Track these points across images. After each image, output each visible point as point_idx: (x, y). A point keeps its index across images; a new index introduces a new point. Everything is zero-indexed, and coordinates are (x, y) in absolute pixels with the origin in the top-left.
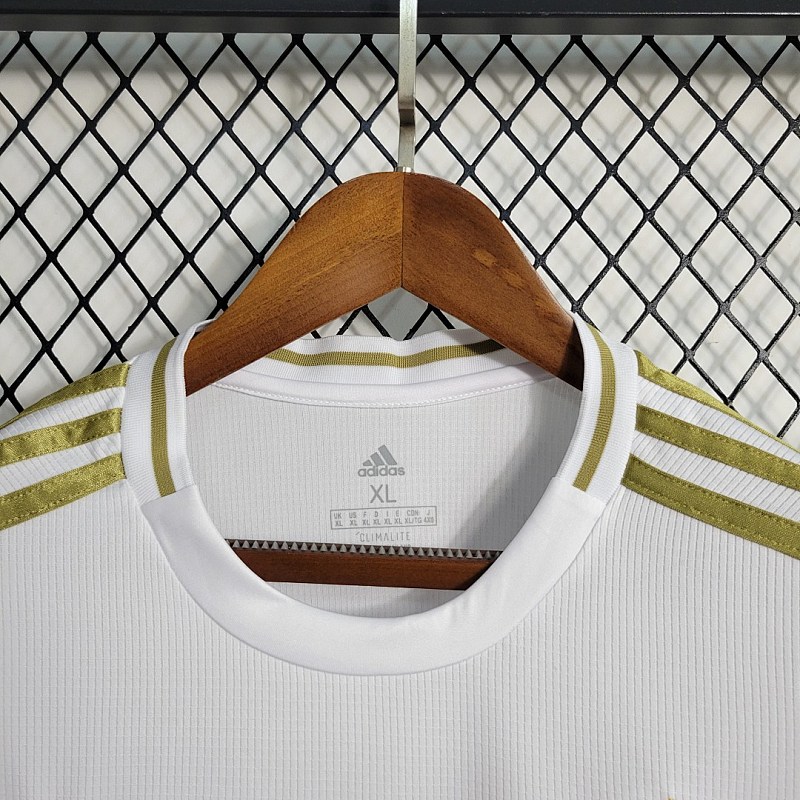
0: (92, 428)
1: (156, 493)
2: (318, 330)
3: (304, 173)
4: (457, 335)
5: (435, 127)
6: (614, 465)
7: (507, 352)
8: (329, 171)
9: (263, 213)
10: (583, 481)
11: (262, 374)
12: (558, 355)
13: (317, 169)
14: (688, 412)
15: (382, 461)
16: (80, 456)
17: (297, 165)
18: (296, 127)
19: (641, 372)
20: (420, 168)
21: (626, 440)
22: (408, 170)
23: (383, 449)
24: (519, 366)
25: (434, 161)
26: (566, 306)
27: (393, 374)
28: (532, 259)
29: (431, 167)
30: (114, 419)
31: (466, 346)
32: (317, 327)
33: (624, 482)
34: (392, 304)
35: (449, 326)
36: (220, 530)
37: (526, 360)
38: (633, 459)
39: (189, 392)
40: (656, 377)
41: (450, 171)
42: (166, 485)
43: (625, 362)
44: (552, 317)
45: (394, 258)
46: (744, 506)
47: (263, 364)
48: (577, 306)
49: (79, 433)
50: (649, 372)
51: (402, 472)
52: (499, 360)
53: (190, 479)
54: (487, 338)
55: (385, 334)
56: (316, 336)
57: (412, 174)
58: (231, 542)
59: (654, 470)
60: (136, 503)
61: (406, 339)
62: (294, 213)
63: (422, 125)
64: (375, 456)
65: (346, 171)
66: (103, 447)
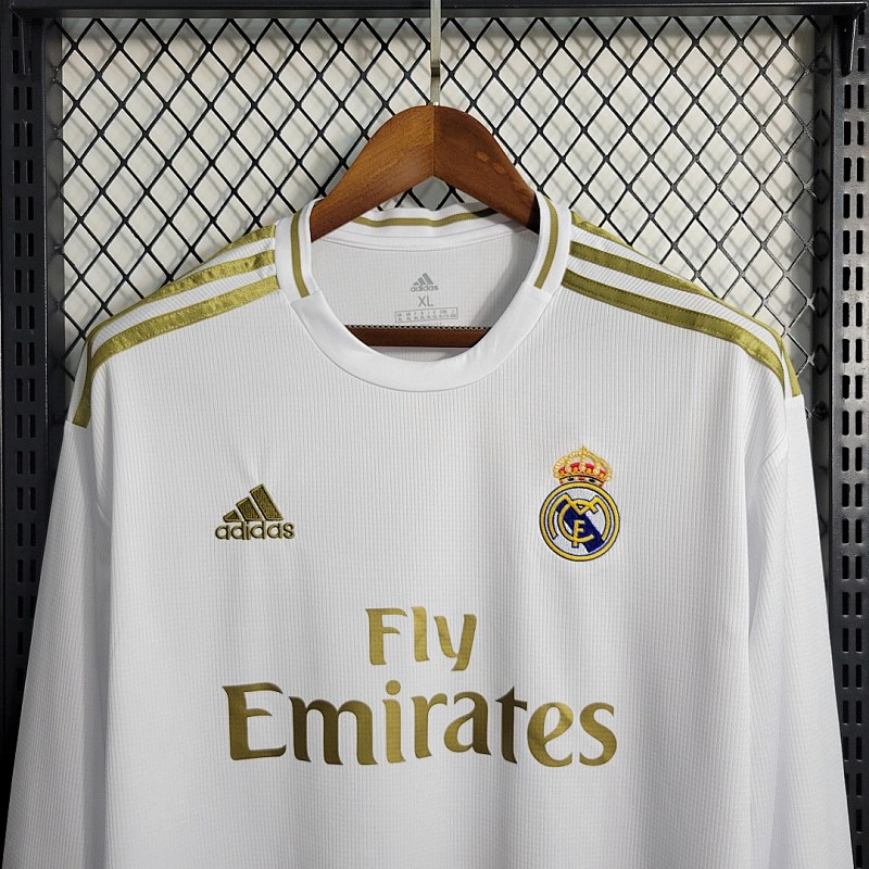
0: (259, 261)
1: (299, 296)
2: (381, 206)
3: (368, 106)
4: (467, 206)
5: (451, 74)
6: (557, 274)
7: (499, 216)
8: (385, 104)
9: (342, 134)
10: (539, 283)
11: (350, 231)
12: (526, 214)
13: (376, 103)
14: (599, 244)
15: (425, 282)
16: (252, 277)
17: (363, 101)
18: (363, 76)
19: (574, 222)
20: (444, 103)
21: (564, 261)
22: (437, 104)
23: (425, 275)
24: (506, 223)
25: (451, 98)
26: (534, 188)
27: (430, 230)
28: (512, 159)
29: (448, 100)
30: (270, 256)
31: (474, 213)
32: (381, 203)
33: (562, 284)
34: (427, 189)
35: (461, 201)
36: (341, 320)
37: (509, 220)
38: (568, 271)
39: (312, 241)
40: (583, 225)
41: (461, 103)
42: (304, 292)
43: (565, 217)
44: (523, 191)
45: (430, 158)
46: (626, 292)
47: (350, 225)
48: (540, 188)
49: (251, 264)
50: (578, 221)
51: (436, 288)
52: (492, 220)
53: (317, 288)
54: (487, 207)
55: (421, 206)
56: (380, 209)
57: (439, 106)
58: (347, 326)
59: (578, 276)
60: (288, 302)
61: (437, 209)
62: (364, 133)
63: (444, 74)
64: (420, 279)
65: (397, 106)
66: (266, 272)
